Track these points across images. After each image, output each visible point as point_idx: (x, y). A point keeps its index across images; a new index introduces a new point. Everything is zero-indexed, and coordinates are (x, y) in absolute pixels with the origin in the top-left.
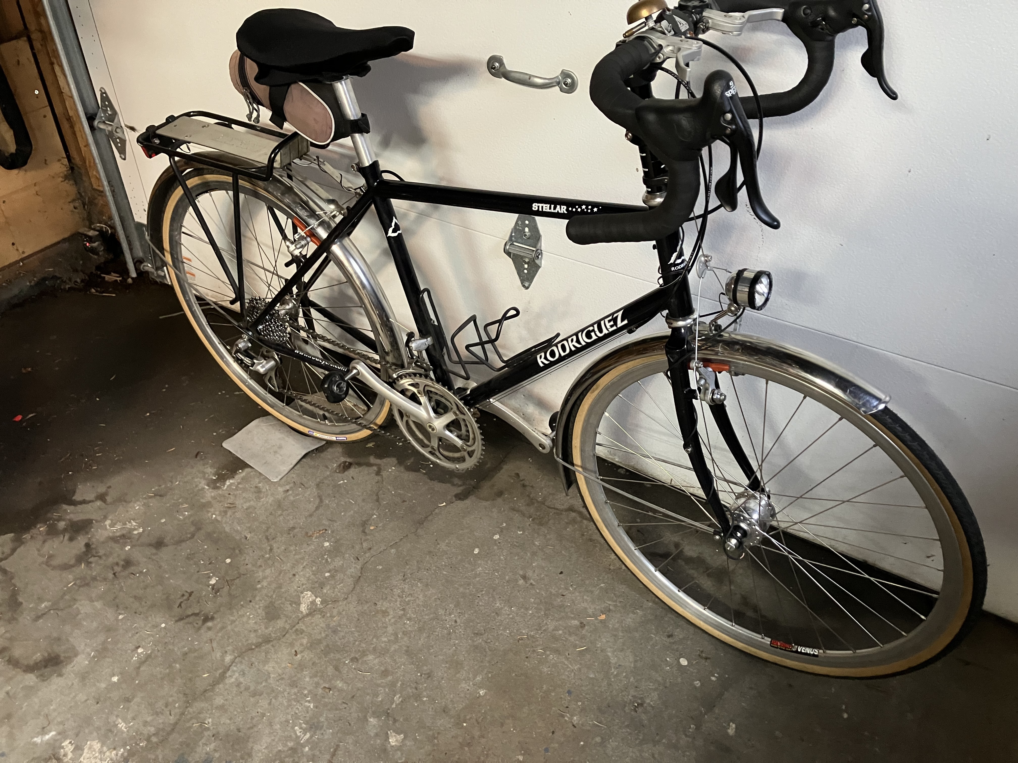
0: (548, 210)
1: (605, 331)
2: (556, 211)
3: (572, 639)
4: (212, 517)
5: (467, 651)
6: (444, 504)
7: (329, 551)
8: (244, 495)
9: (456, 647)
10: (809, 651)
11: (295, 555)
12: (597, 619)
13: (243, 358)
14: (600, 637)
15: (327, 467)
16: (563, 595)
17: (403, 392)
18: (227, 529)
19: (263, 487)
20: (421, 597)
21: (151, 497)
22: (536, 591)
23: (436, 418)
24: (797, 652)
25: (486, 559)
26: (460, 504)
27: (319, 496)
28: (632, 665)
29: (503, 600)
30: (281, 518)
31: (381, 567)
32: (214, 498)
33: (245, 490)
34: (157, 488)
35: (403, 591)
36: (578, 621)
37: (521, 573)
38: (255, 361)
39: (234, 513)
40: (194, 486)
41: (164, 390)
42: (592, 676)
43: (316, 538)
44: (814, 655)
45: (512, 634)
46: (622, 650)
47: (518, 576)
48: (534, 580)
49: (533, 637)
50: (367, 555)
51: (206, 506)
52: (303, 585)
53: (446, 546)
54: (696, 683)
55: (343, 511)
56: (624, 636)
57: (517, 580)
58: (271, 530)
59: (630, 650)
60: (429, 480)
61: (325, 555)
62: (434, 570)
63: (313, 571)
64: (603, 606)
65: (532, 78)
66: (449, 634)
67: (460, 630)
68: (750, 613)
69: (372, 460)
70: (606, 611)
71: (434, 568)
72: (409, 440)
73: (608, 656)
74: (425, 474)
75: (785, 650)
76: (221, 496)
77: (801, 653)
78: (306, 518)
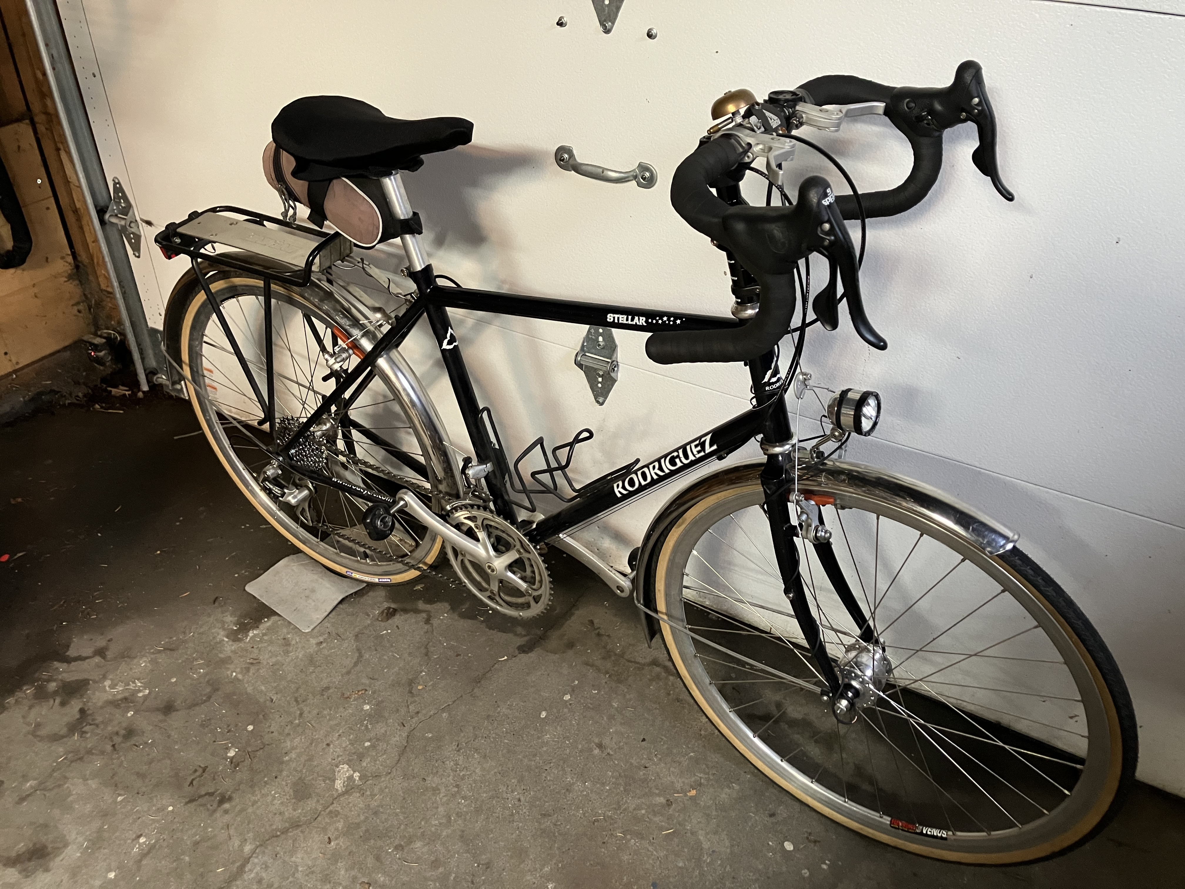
0: (625, 322)
1: (692, 458)
2: (634, 323)
3: (657, 819)
4: (232, 675)
5: (533, 836)
6: (506, 658)
7: (370, 715)
8: (270, 648)
9: (520, 832)
10: (935, 832)
11: (330, 720)
12: (686, 795)
13: (271, 487)
14: (689, 816)
15: (368, 615)
16: (646, 767)
17: (458, 526)
18: (250, 690)
19: (292, 639)
20: (477, 771)
21: (160, 651)
22: (614, 763)
23: (496, 557)
24: (921, 833)
25: (555, 724)
26: (525, 658)
27: (358, 650)
28: (728, 850)
29: (575, 774)
30: (314, 676)
31: (430, 735)
32: (234, 652)
33: (271, 642)
34: (167, 640)
35: (457, 764)
36: (665, 798)
37: (597, 740)
38: (286, 491)
39: (258, 670)
40: (211, 638)
41: (178, 524)
42: (681, 864)
43: (354, 700)
44: (942, 838)
45: (587, 815)
46: (716, 833)
47: (593, 744)
48: (611, 749)
49: (610, 817)
50: (414, 720)
51: (226, 661)
52: (338, 756)
53: (508, 708)
54: (803, 872)
55: (386, 668)
56: (718, 816)
57: (591, 750)
58: (301, 691)
59: (725, 833)
60: (488, 630)
61: (365, 720)
62: (493, 738)
63: (350, 740)
64: (693, 779)
65: (605, 172)
66: (512, 815)
67: (524, 810)
68: (866, 787)
69: (421, 605)
70: (698, 785)
71: (494, 735)
72: (465, 583)
73: (699, 839)
74: (482, 622)
75: (908, 831)
76: (243, 649)
77: (926, 835)
78: (342, 676)
